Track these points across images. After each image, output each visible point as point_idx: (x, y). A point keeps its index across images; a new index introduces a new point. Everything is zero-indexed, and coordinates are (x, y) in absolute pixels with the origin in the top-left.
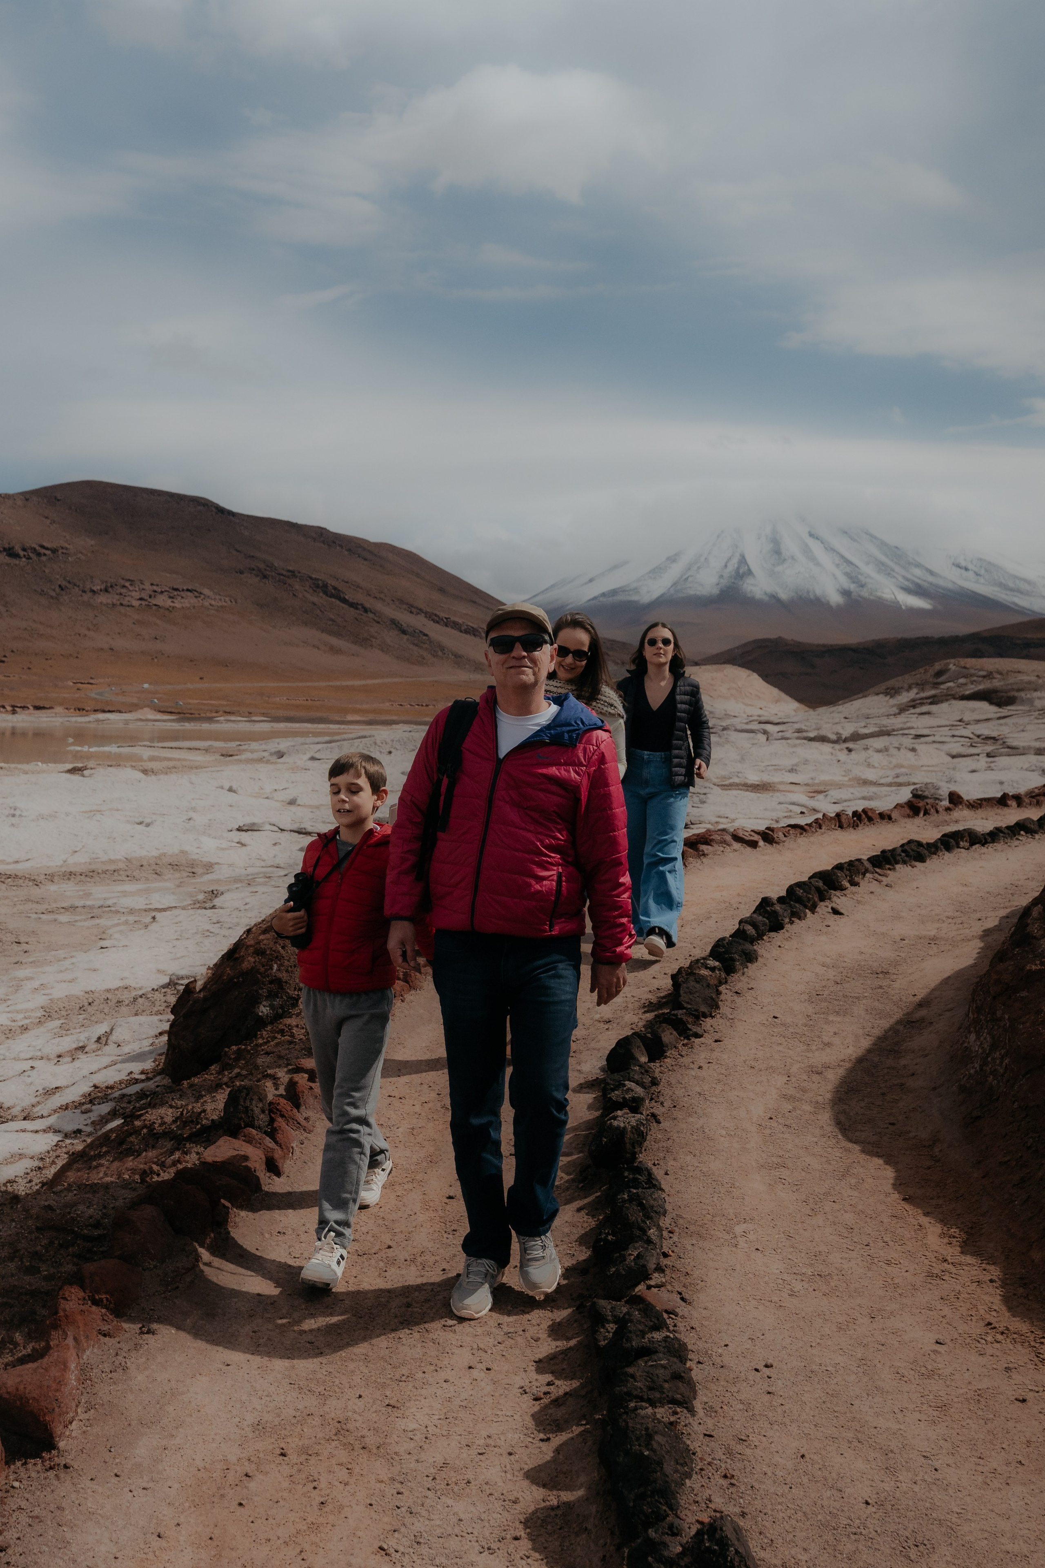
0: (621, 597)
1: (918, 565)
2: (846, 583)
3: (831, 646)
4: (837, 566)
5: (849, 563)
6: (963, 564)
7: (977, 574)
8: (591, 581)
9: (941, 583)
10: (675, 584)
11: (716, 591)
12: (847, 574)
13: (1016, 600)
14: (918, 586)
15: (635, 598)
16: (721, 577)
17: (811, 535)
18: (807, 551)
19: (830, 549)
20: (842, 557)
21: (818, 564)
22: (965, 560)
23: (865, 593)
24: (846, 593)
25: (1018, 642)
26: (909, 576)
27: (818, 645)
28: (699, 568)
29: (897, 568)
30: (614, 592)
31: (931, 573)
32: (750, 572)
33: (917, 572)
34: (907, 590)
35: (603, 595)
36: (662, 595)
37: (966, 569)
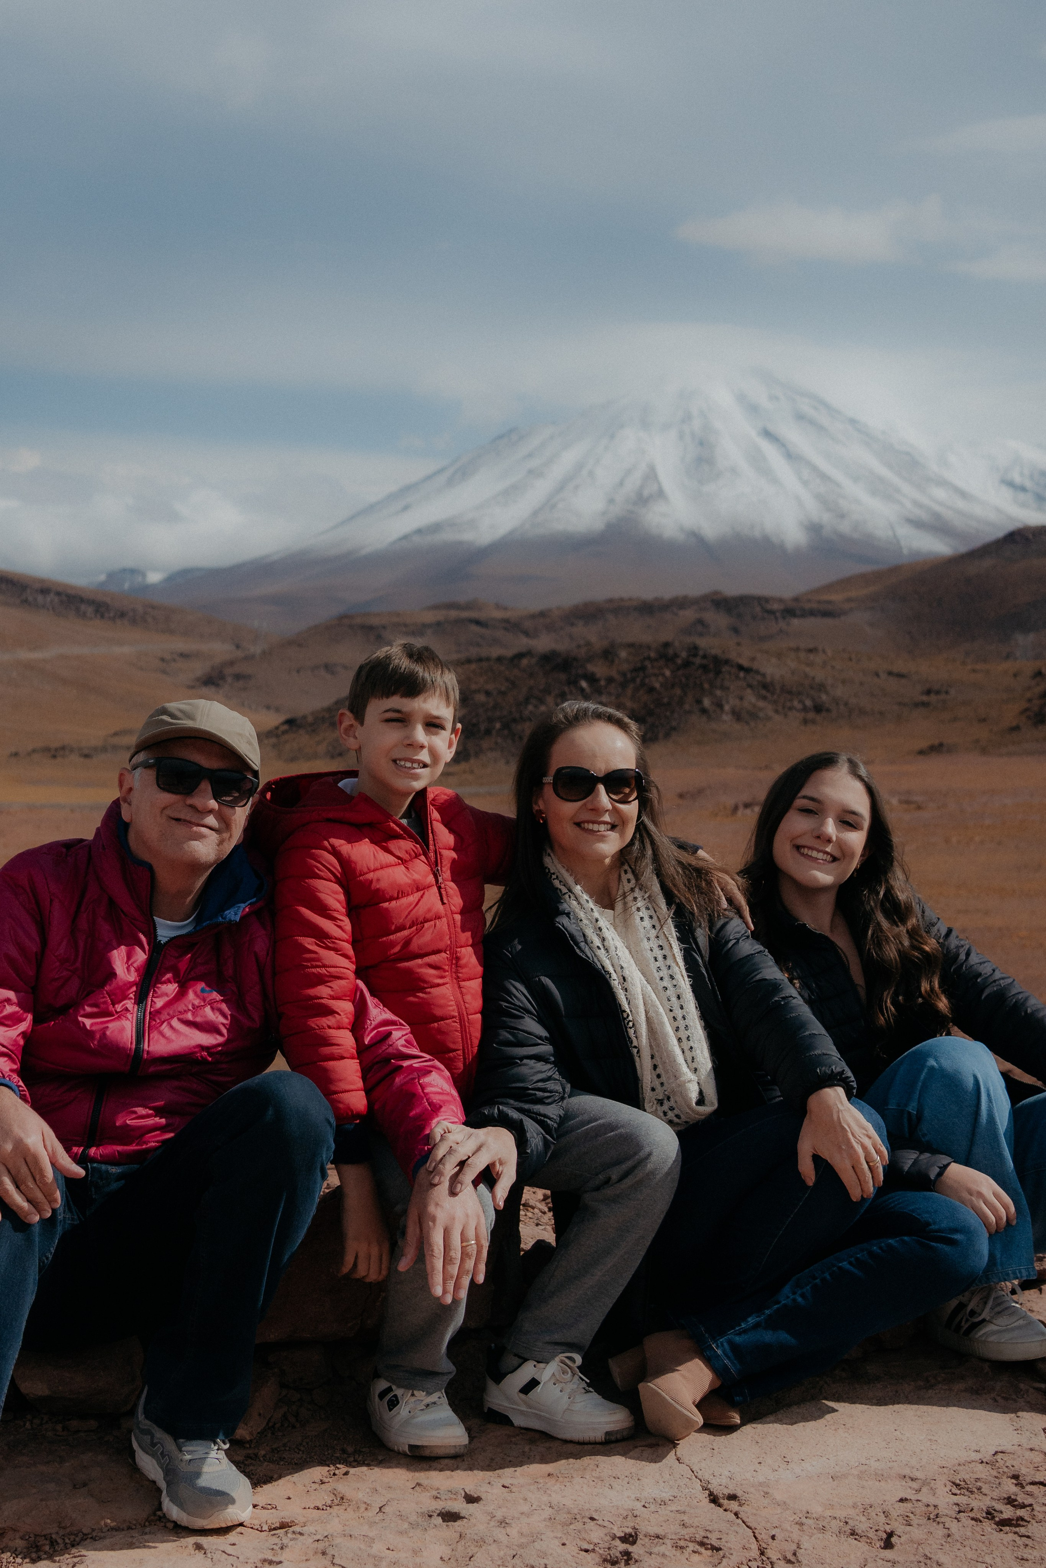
0: (448, 536)
1: (943, 483)
2: (814, 511)
4: (805, 483)
5: (824, 477)
6: (1018, 479)
8: (406, 508)
9: (977, 510)
10: (535, 513)
11: (599, 525)
12: (819, 497)
14: (937, 516)
15: (468, 536)
16: (611, 501)
17: (767, 434)
18: (758, 462)
19: (791, 456)
20: (815, 469)
21: (776, 483)
22: (1022, 474)
23: (845, 527)
24: (814, 528)
26: (925, 501)
28: (577, 487)
29: (906, 488)
30: (436, 528)
31: (963, 495)
32: (661, 494)
33: (940, 494)
34: (918, 524)
35: (419, 531)
36: (511, 532)
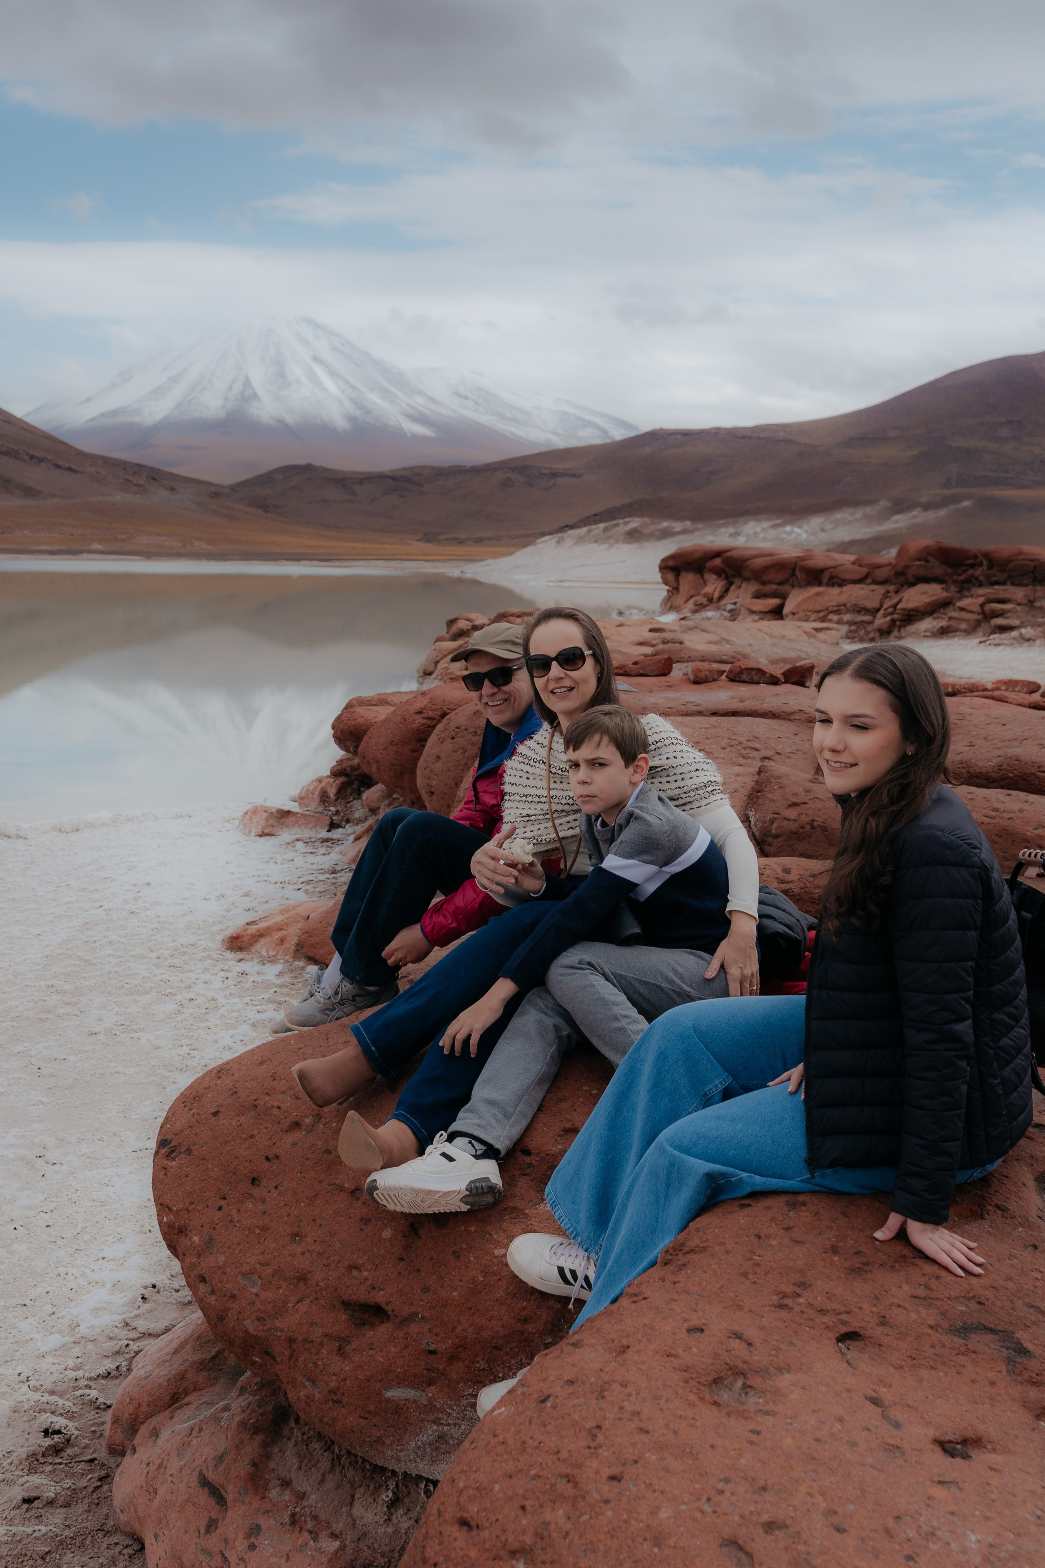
1: (421, 393)
2: (351, 409)
3: (369, 473)
4: (342, 390)
5: (354, 388)
6: (462, 393)
7: (477, 403)
8: (89, 400)
9: (443, 411)
10: (178, 406)
11: (222, 415)
12: (352, 400)
13: (513, 430)
14: (421, 413)
15: (137, 419)
16: (227, 399)
17: (316, 359)
18: (312, 375)
19: (334, 373)
20: (348, 382)
21: (324, 389)
22: (464, 389)
23: (371, 419)
24: (352, 419)
25: (545, 471)
26: (413, 404)
27: (356, 473)
28: (203, 389)
29: (401, 396)
30: (114, 413)
31: (433, 401)
32: (255, 395)
33: (420, 400)
34: (412, 418)
35: (103, 415)
36: (165, 418)
37: (466, 398)
